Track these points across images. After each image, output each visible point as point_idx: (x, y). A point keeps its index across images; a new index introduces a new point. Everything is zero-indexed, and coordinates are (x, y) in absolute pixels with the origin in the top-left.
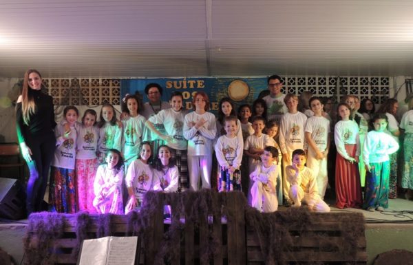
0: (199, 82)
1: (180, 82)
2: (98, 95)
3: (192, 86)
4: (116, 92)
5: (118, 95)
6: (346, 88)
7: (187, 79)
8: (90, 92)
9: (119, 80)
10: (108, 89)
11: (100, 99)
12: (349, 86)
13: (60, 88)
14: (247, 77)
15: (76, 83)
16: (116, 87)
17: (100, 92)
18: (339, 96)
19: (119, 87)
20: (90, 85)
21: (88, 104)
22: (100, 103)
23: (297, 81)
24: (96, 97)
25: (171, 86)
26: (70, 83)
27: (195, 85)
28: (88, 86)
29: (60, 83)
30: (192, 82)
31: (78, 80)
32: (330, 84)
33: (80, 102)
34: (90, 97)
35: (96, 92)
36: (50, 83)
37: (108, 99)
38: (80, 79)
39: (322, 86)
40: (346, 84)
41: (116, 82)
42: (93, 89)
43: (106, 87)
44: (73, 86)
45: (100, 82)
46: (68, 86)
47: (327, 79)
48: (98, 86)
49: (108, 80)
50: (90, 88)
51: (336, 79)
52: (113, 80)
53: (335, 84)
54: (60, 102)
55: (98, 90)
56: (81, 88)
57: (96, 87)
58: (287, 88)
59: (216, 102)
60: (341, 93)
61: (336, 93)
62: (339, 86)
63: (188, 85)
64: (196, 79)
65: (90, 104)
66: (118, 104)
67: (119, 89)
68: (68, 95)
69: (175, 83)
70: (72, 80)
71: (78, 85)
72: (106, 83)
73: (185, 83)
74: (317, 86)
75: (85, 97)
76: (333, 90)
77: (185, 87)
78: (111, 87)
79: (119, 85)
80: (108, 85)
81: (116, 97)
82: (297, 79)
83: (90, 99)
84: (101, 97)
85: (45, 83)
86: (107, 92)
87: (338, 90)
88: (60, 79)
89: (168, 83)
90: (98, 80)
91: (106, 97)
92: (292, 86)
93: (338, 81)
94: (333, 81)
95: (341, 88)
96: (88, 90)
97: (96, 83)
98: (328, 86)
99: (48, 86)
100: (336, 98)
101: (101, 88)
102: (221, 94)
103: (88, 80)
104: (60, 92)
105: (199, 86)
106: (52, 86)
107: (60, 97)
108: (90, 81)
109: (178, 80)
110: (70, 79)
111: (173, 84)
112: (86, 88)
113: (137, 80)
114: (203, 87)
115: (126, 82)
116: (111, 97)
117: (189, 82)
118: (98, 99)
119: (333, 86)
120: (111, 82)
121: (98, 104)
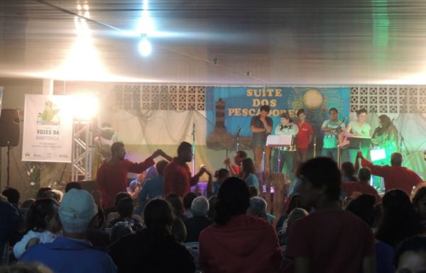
0: (277, 90)
1: (260, 91)
2: (185, 101)
3: (270, 95)
4: (201, 99)
5: (203, 101)
6: (416, 98)
7: (266, 88)
8: (178, 98)
9: (204, 87)
10: (194, 96)
11: (187, 105)
12: (418, 96)
13: (151, 94)
14: (321, 87)
15: (165, 89)
16: (201, 94)
17: (187, 98)
18: (409, 105)
19: (204, 94)
20: (178, 91)
21: (176, 109)
22: (187, 108)
23: (369, 91)
24: (183, 102)
25: (251, 94)
26: (160, 89)
27: (274, 93)
28: (176, 92)
29: (150, 89)
30: (270, 91)
31: (167, 87)
32: (401, 94)
33: (168, 107)
34: (178, 102)
35: (183, 98)
36: (141, 89)
37: (194, 104)
38: (169, 86)
39: (393, 96)
40: (416, 94)
41: (201, 89)
42: (180, 95)
43: (192, 94)
44: (162, 92)
45: (187, 89)
46: (158, 92)
47: (398, 89)
48: (185, 92)
49: (195, 87)
50: (178, 94)
51: (406, 89)
52: (199, 87)
53: (406, 94)
54: (150, 106)
55: (185, 96)
56: (170, 94)
57: (183, 94)
58: (359, 98)
59: (292, 109)
60: (411, 103)
61: (406, 103)
62: (409, 96)
63: (267, 93)
64: (274, 88)
65: (178, 109)
66: (203, 109)
67: (204, 96)
68: (158, 100)
69: (255, 91)
70: (162, 87)
71: (167, 92)
72: (192, 89)
73: (264, 91)
74: (388, 96)
75: (173, 102)
76: (403, 100)
77: (264, 95)
78: (197, 94)
79: (204, 92)
80: (194, 92)
81: (201, 103)
82: (369, 89)
83: (178, 105)
84: (187, 102)
85: (137, 89)
86: (193, 98)
87: (408, 101)
88: (151, 85)
89: (248, 91)
90: (185, 87)
91: (192, 102)
92: (364, 96)
93: (408, 91)
94: (403, 92)
95: (411, 98)
96: (176, 96)
97: (183, 90)
98: (398, 96)
99: (139, 91)
100: (406, 107)
101: (187, 94)
102: (297, 102)
103: (176, 87)
104: (150, 97)
105: (277, 95)
106: (144, 91)
107: (150, 102)
108: (178, 88)
109: (258, 89)
110: (160, 86)
111: (253, 93)
112: (174, 94)
113: (220, 88)
114: (281, 95)
115: (211, 89)
116: (196, 103)
117: (268, 90)
118: (185, 104)
119: (403, 96)
120: (197, 89)
121: (185, 109)
